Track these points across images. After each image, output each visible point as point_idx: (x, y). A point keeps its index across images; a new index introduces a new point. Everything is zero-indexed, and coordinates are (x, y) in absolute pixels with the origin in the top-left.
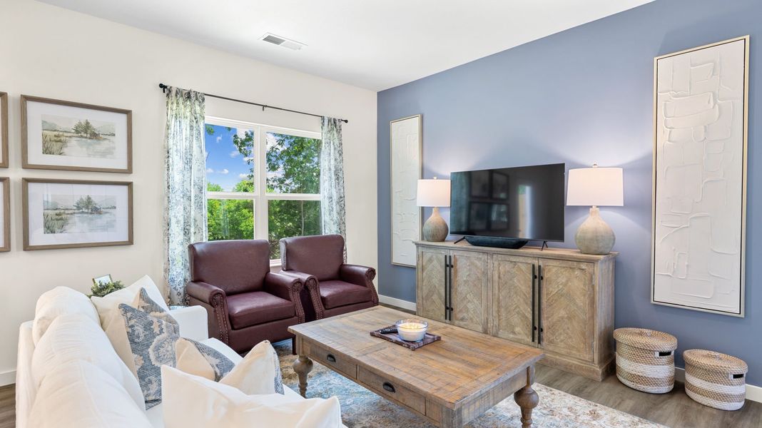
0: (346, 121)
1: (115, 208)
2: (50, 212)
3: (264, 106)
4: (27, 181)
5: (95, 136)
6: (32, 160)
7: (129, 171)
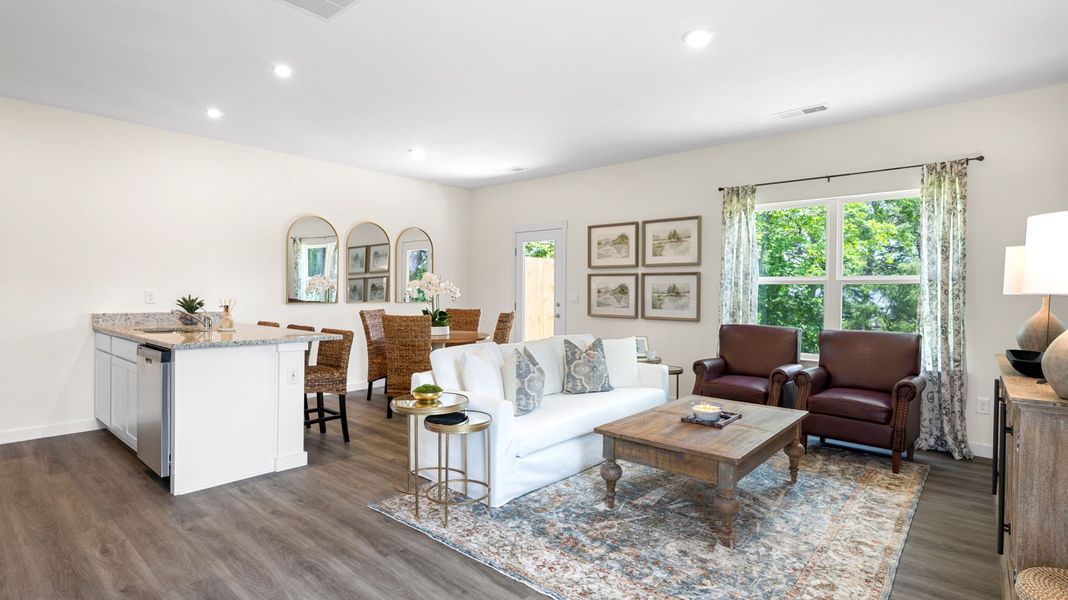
0: (981, 159)
1: (689, 292)
2: (656, 295)
3: (828, 177)
4: (644, 275)
5: (679, 239)
6: (648, 262)
7: (698, 264)
